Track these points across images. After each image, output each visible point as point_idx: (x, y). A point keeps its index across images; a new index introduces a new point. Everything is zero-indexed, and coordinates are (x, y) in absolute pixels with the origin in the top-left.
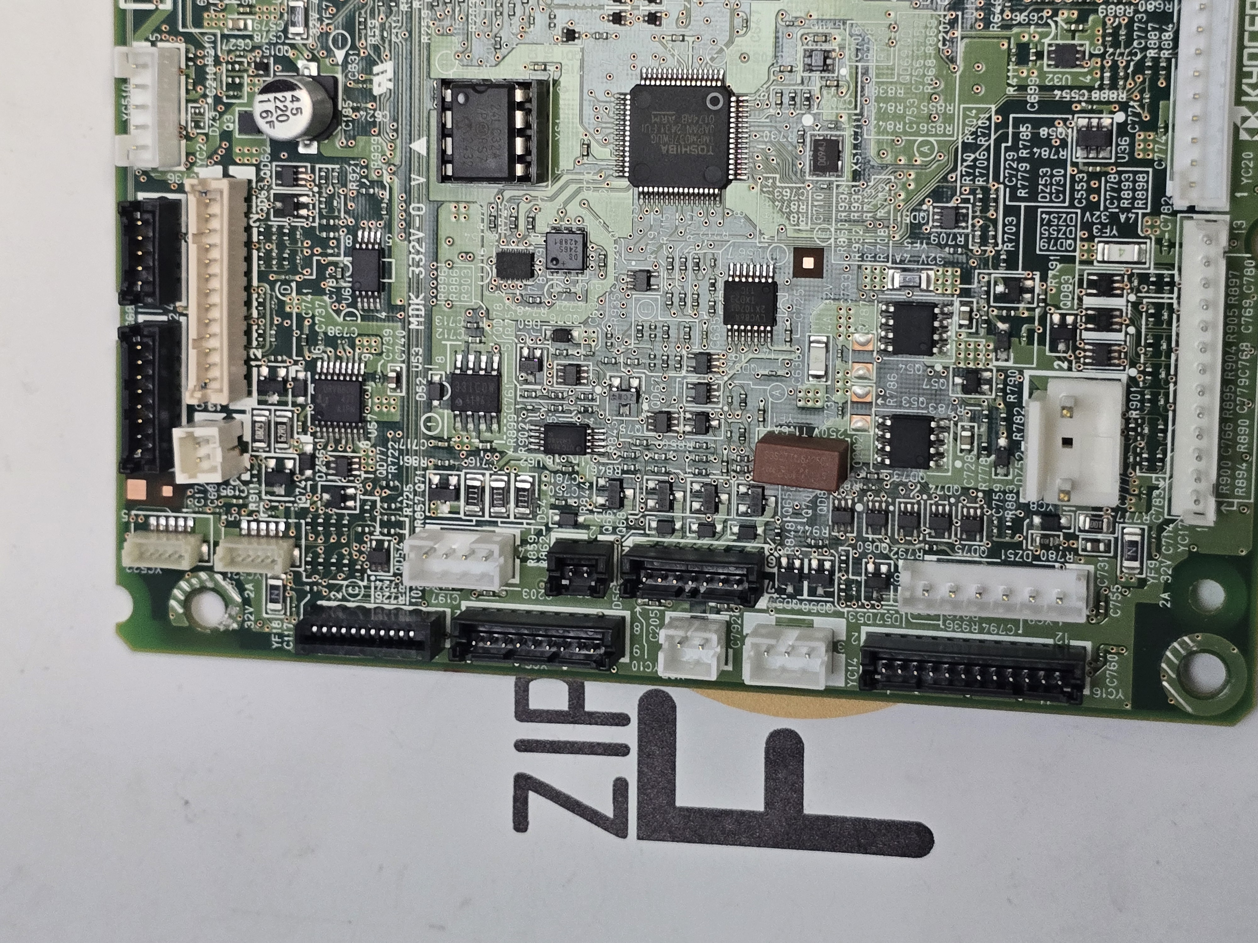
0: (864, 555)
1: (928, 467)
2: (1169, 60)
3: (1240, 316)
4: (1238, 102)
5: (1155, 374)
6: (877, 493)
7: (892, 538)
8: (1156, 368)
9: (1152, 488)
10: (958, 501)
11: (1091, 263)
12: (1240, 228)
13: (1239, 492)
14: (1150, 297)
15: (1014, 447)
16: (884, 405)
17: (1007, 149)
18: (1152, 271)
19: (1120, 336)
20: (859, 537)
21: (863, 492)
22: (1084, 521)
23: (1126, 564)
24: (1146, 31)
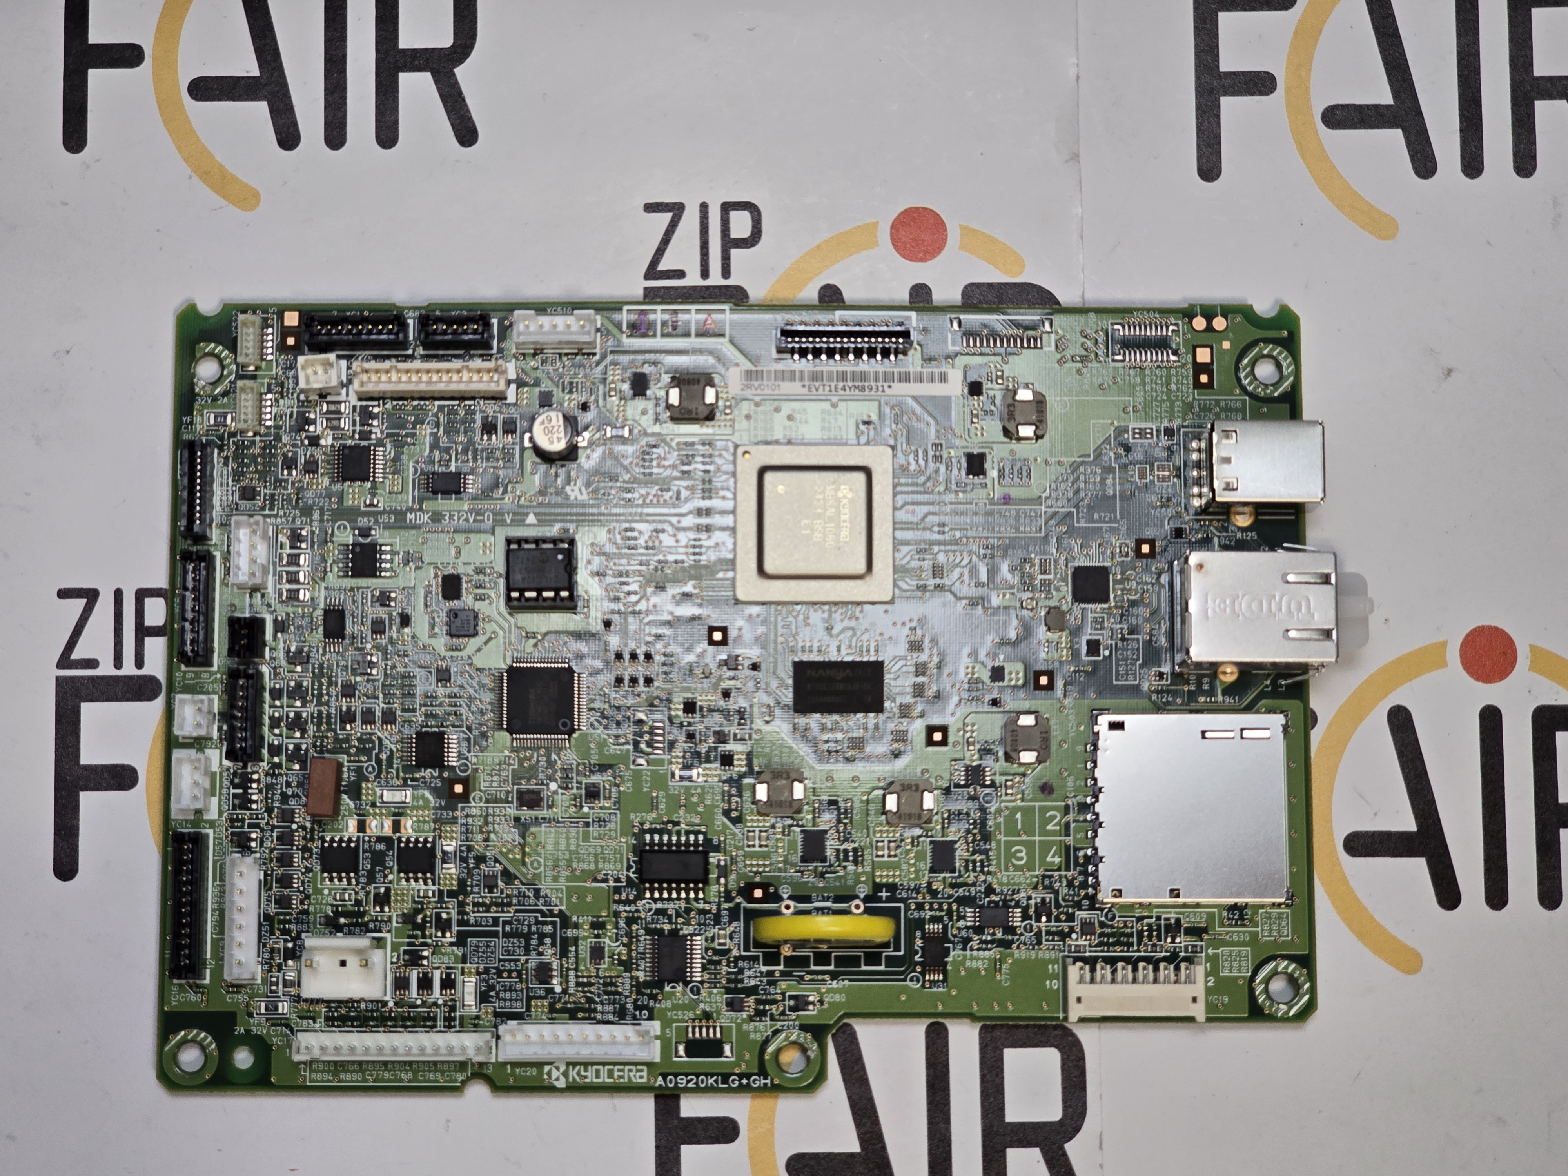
0: (262, 830)
1: (323, 871)
2: (594, 1019)
3: (430, 1071)
4: (568, 1064)
5: (390, 1018)
6: (304, 838)
7: (275, 849)
8: (394, 1019)
9: (314, 1020)
10: (301, 892)
11: (463, 973)
12: (487, 1068)
13: (313, 1076)
14: (440, 1013)
15: (338, 928)
16: (364, 841)
17: (536, 918)
18: (458, 1014)
19: (415, 995)
20: (274, 827)
21: (304, 828)
22: (291, 975)
23: (263, 1005)
24: (614, 1004)
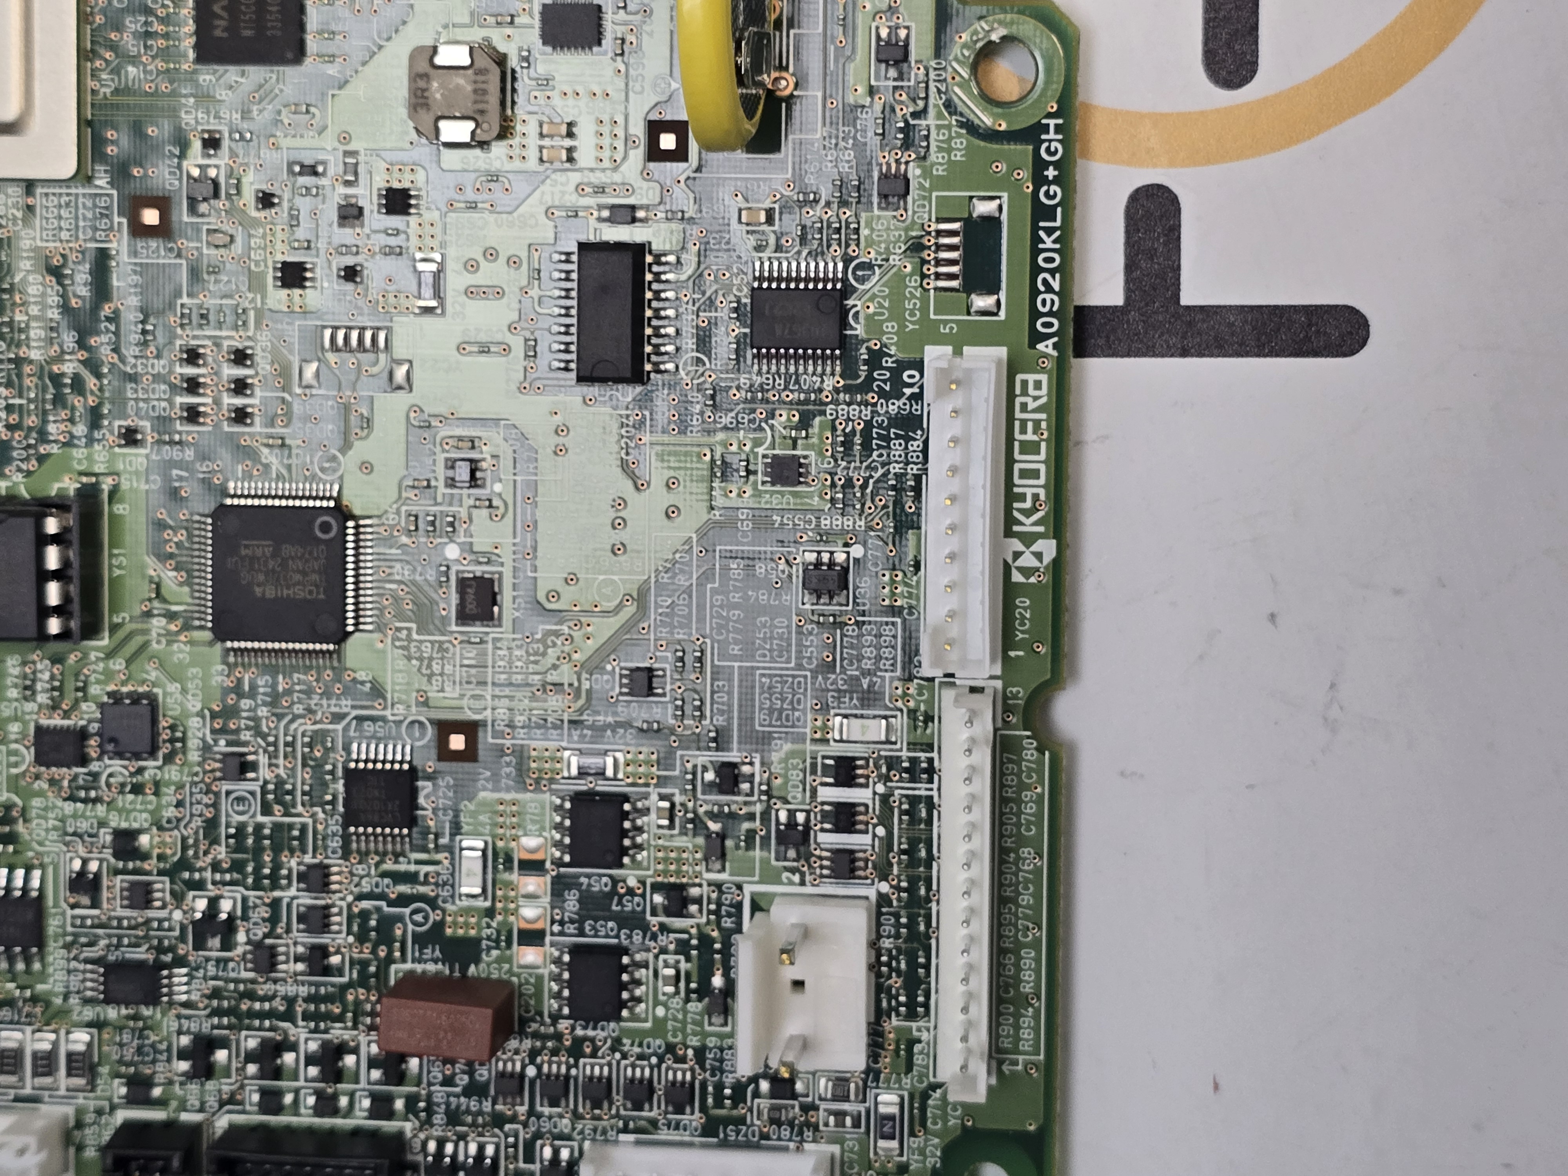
0: (538, 1135)
1: (619, 1019)
2: (918, 478)
3: (1019, 813)
4: (1009, 533)
5: (912, 890)
6: (555, 1052)
7: (575, 1112)
8: (913, 882)
9: (912, 1042)
10: (661, 1060)
11: (825, 741)
12: (1015, 697)
13: (1025, 1046)
14: (901, 790)
15: (729, 990)
16: (561, 933)
17: (714, 591)
18: (905, 754)
19: (867, 839)
20: (531, 1112)
21: (533, 1054)
22: (824, 1086)
23: (882, 1143)
24: (887, 439)
